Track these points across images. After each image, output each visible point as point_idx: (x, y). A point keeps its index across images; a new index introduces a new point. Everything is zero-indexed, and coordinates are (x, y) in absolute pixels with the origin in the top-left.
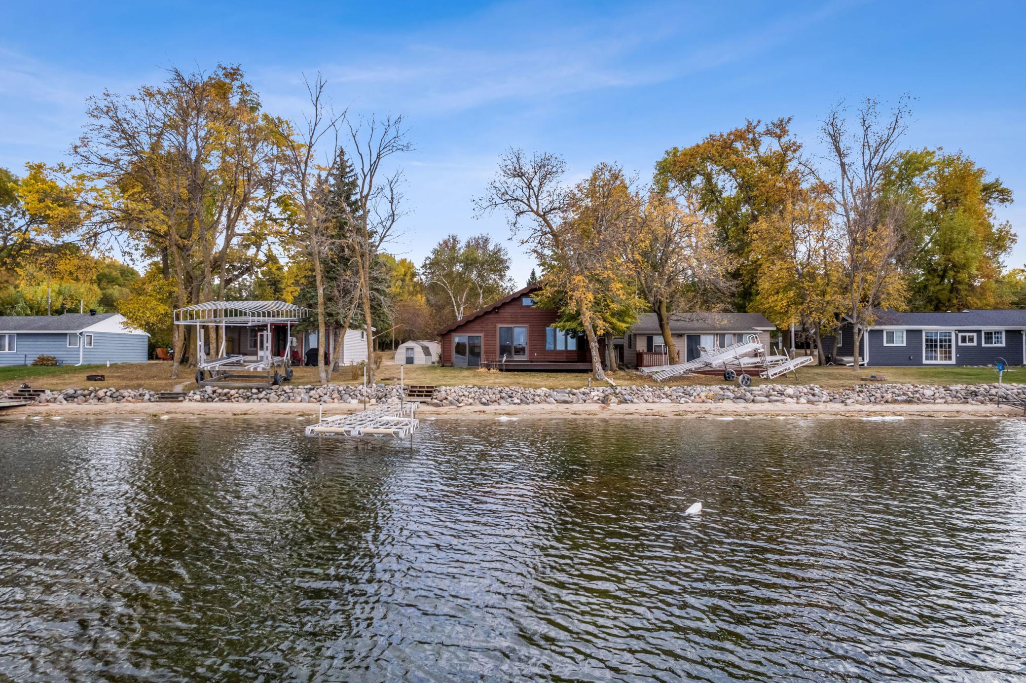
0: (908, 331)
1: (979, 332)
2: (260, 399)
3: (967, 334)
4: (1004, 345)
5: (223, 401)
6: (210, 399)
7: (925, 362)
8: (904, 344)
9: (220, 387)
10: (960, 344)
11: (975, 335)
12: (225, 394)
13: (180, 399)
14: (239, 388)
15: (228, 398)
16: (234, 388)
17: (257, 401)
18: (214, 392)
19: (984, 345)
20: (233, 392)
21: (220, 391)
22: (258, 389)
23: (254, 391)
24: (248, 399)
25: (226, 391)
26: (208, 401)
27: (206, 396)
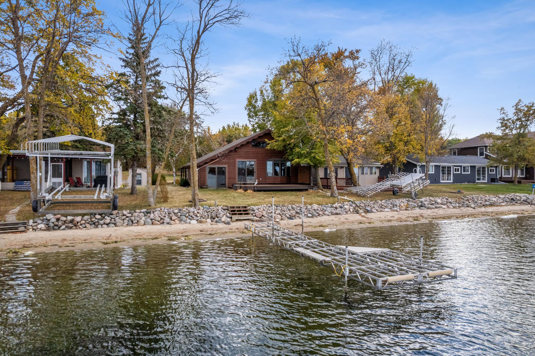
0: (435, 166)
1: (461, 166)
2: (108, 224)
3: (457, 168)
4: (469, 173)
5: (71, 228)
6: (56, 227)
7: (441, 181)
8: (433, 173)
9: (63, 215)
10: (454, 172)
11: (459, 168)
12: (72, 221)
13: (20, 229)
14: (83, 215)
15: (75, 225)
16: (77, 215)
17: (105, 226)
18: (58, 220)
19: (463, 173)
20: (78, 219)
21: (64, 219)
22: (100, 214)
23: (98, 217)
24: (95, 225)
25: (70, 218)
26: (54, 229)
27: (52, 225)
